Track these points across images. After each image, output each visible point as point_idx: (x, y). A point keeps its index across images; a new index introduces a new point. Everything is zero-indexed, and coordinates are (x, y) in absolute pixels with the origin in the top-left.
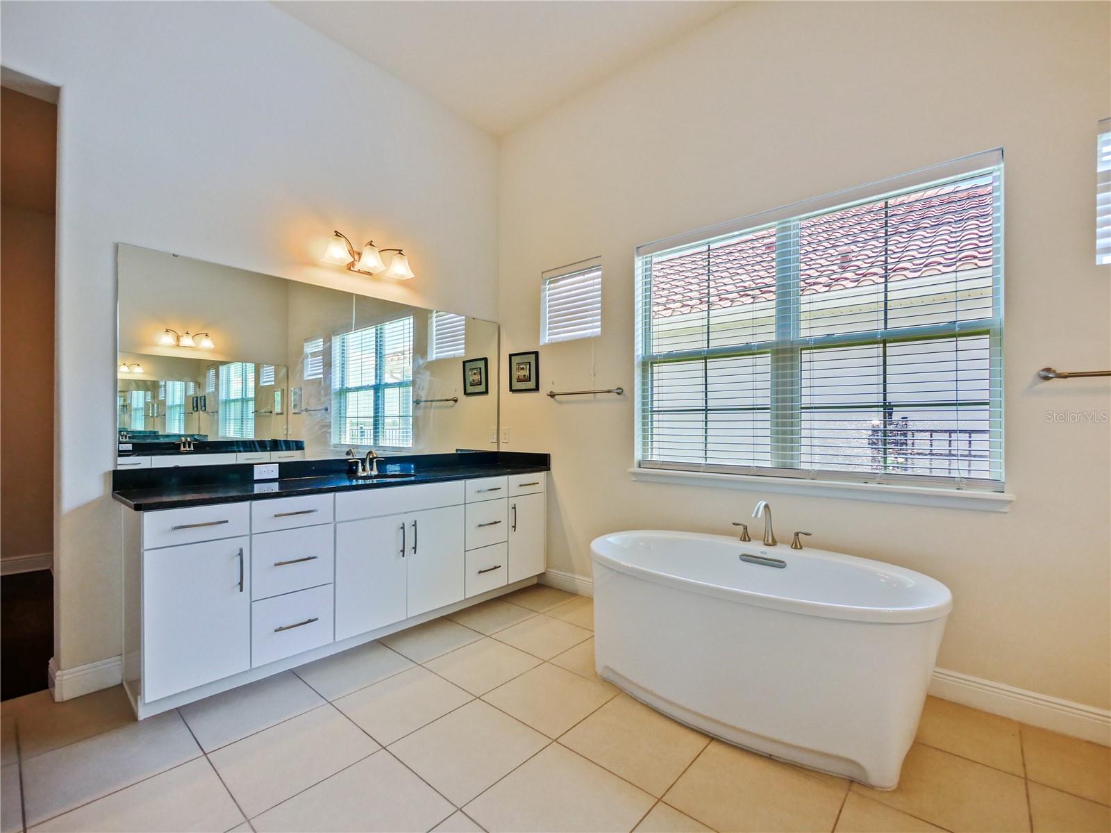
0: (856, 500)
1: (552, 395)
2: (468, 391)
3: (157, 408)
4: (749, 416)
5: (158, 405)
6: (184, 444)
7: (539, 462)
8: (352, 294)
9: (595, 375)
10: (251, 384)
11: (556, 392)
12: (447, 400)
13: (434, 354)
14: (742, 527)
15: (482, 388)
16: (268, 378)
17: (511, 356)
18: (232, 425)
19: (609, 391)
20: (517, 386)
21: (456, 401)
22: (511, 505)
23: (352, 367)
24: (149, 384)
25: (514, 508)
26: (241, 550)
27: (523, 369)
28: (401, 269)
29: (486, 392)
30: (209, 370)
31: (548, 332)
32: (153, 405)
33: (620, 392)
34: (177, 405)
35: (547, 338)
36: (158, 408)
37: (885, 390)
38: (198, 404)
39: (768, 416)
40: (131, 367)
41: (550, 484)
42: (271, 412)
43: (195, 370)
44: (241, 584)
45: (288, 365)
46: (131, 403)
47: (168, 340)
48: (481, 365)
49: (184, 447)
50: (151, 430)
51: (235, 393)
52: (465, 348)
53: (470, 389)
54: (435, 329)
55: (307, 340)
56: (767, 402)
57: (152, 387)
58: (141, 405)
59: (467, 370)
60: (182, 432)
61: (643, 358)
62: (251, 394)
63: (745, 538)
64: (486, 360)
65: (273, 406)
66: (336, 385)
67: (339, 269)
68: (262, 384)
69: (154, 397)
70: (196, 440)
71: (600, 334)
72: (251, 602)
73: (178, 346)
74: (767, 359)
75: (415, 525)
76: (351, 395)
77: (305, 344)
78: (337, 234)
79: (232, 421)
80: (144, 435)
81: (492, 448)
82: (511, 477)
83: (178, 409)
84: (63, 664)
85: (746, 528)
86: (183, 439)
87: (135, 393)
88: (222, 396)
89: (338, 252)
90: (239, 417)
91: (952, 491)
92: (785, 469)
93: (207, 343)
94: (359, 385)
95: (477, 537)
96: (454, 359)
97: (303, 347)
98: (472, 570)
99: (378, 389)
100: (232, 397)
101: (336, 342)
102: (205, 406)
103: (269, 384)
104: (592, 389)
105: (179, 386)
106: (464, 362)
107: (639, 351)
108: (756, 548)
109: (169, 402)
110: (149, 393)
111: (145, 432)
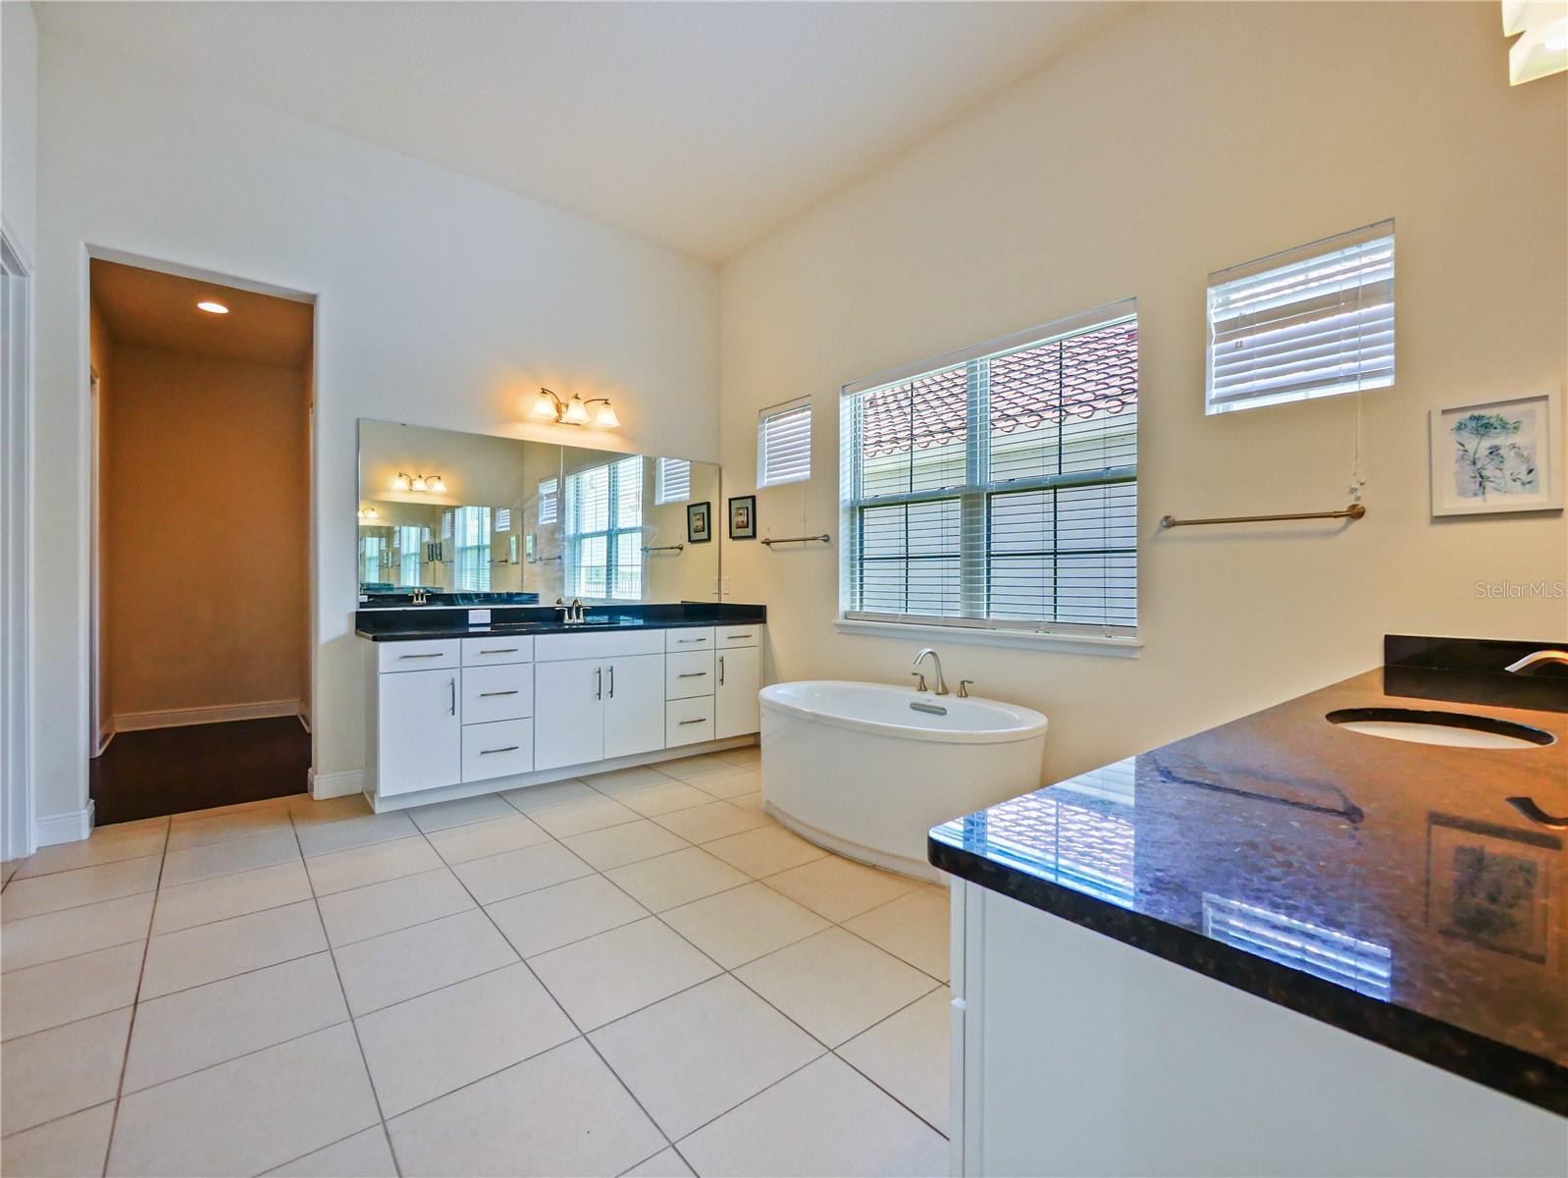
0: (1022, 649)
1: (768, 543)
2: (693, 538)
3: (391, 559)
4: (938, 564)
5: (393, 554)
6: (417, 595)
7: (754, 614)
8: (560, 446)
9: (805, 521)
10: (487, 529)
11: (771, 539)
12: (672, 548)
13: (662, 498)
14: (918, 677)
15: (704, 535)
16: (504, 523)
17: (730, 500)
18: (469, 575)
19: (814, 539)
20: (737, 532)
21: (681, 549)
22: (718, 658)
23: (588, 509)
24: (383, 531)
25: (722, 661)
26: (453, 680)
27: (741, 514)
28: (607, 417)
29: (709, 539)
30: (445, 513)
31: (766, 474)
32: (388, 554)
33: (826, 539)
34: (412, 554)
35: (766, 481)
36: (393, 557)
37: (1055, 537)
38: (433, 553)
39: (958, 564)
40: (366, 512)
41: (766, 637)
42: (506, 561)
43: (430, 516)
44: (453, 709)
45: (522, 508)
46: (365, 552)
47: (400, 484)
48: (704, 509)
49: (417, 599)
50: (387, 582)
51: (472, 542)
52: (690, 491)
53: (695, 536)
54: (663, 469)
55: (541, 480)
56: (956, 549)
57: (387, 534)
58: (376, 554)
59: (691, 515)
60: (418, 585)
61: (852, 502)
62: (487, 541)
63: (922, 688)
64: (708, 504)
65: (509, 553)
66: (570, 530)
67: (548, 423)
68: (497, 530)
69: (389, 544)
70: (428, 592)
71: (809, 477)
72: (462, 726)
73: (411, 490)
74: (957, 505)
75: (611, 670)
76: (586, 542)
77: (540, 485)
78: (544, 391)
79: (469, 572)
80: (381, 587)
81: (715, 600)
82: (718, 628)
83: (413, 557)
84: (319, 769)
85: (922, 678)
86: (416, 591)
87: (369, 539)
88: (458, 543)
89: (544, 407)
90: (476, 567)
91: (1102, 639)
92: (972, 619)
93: (439, 487)
94: (593, 530)
95: (678, 688)
96: (678, 503)
97: (538, 487)
98: (674, 719)
99: (612, 535)
100: (469, 544)
101: (570, 482)
102: (441, 554)
103: (505, 529)
104: (802, 536)
105: (414, 531)
106: (689, 507)
107: (846, 493)
108: (929, 698)
109: (404, 551)
110: (384, 540)
111: (380, 584)
